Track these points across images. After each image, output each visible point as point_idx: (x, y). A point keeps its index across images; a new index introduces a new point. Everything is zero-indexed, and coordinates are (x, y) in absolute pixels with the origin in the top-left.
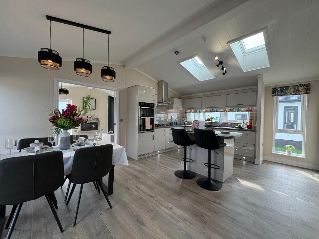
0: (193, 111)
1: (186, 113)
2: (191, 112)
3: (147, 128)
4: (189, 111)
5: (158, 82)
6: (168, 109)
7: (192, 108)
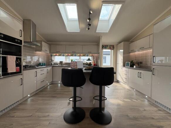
0: (58, 54)
1: (52, 56)
2: (56, 55)
3: (10, 71)
5: (24, 20)
6: (36, 51)
7: (57, 52)
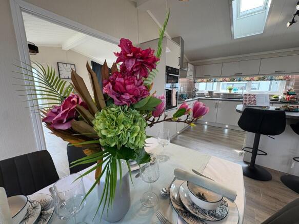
0: (205, 80)
2: (202, 82)
3: (173, 105)
4: (200, 80)
